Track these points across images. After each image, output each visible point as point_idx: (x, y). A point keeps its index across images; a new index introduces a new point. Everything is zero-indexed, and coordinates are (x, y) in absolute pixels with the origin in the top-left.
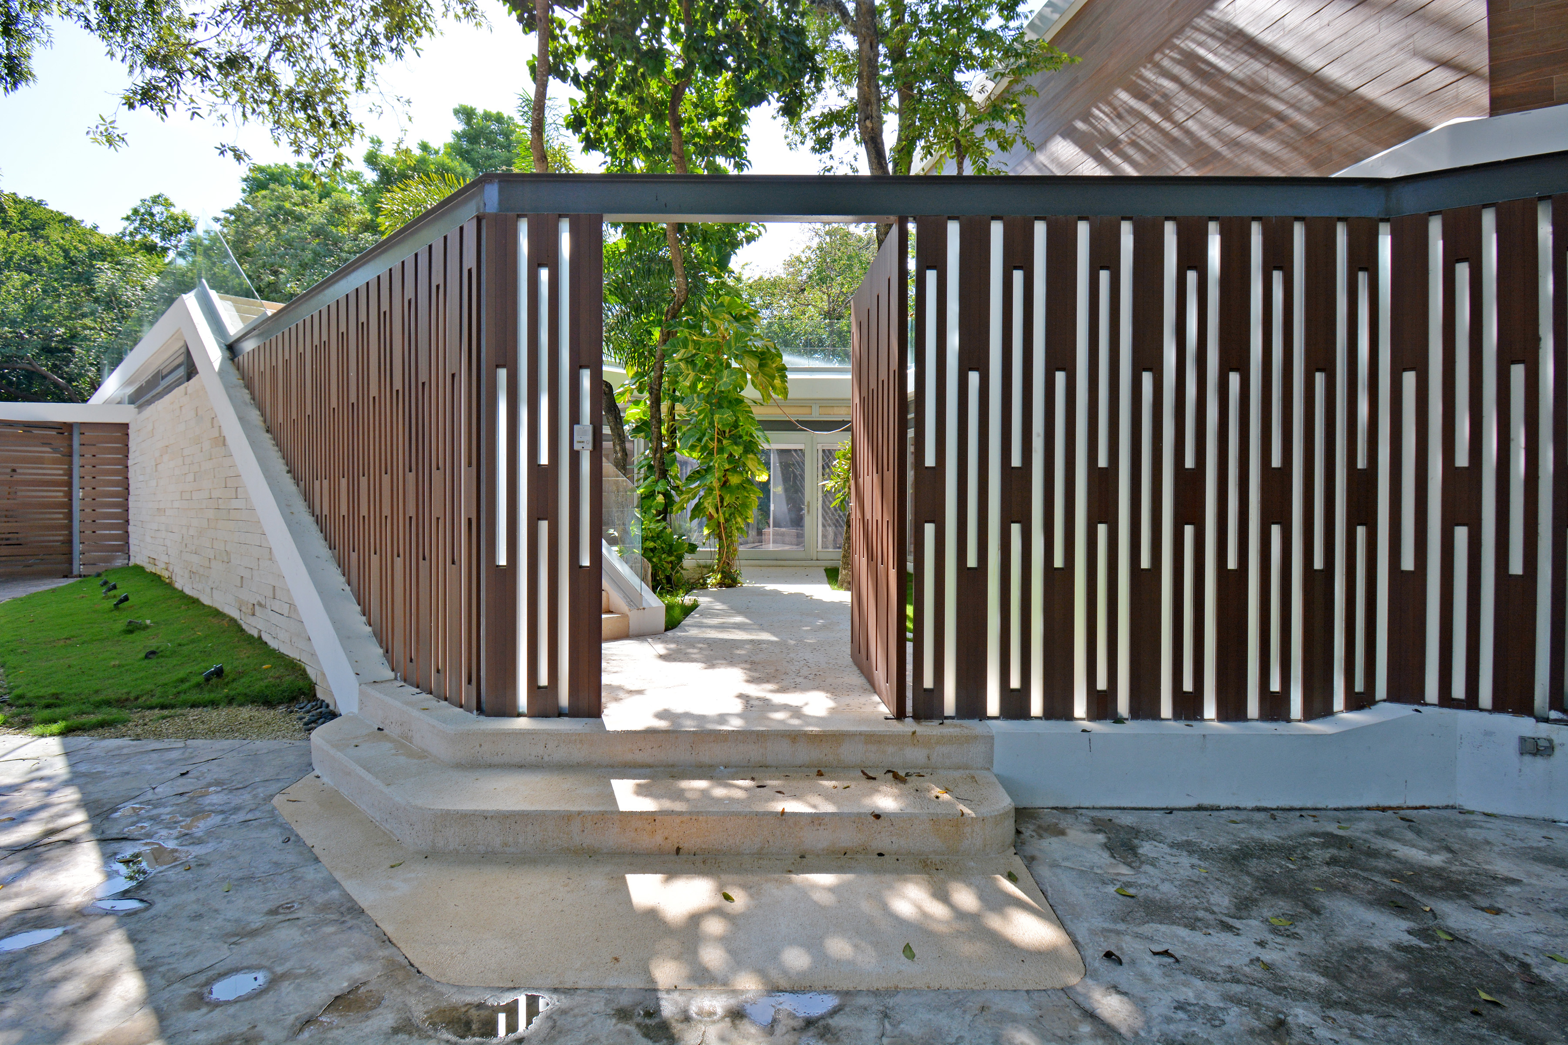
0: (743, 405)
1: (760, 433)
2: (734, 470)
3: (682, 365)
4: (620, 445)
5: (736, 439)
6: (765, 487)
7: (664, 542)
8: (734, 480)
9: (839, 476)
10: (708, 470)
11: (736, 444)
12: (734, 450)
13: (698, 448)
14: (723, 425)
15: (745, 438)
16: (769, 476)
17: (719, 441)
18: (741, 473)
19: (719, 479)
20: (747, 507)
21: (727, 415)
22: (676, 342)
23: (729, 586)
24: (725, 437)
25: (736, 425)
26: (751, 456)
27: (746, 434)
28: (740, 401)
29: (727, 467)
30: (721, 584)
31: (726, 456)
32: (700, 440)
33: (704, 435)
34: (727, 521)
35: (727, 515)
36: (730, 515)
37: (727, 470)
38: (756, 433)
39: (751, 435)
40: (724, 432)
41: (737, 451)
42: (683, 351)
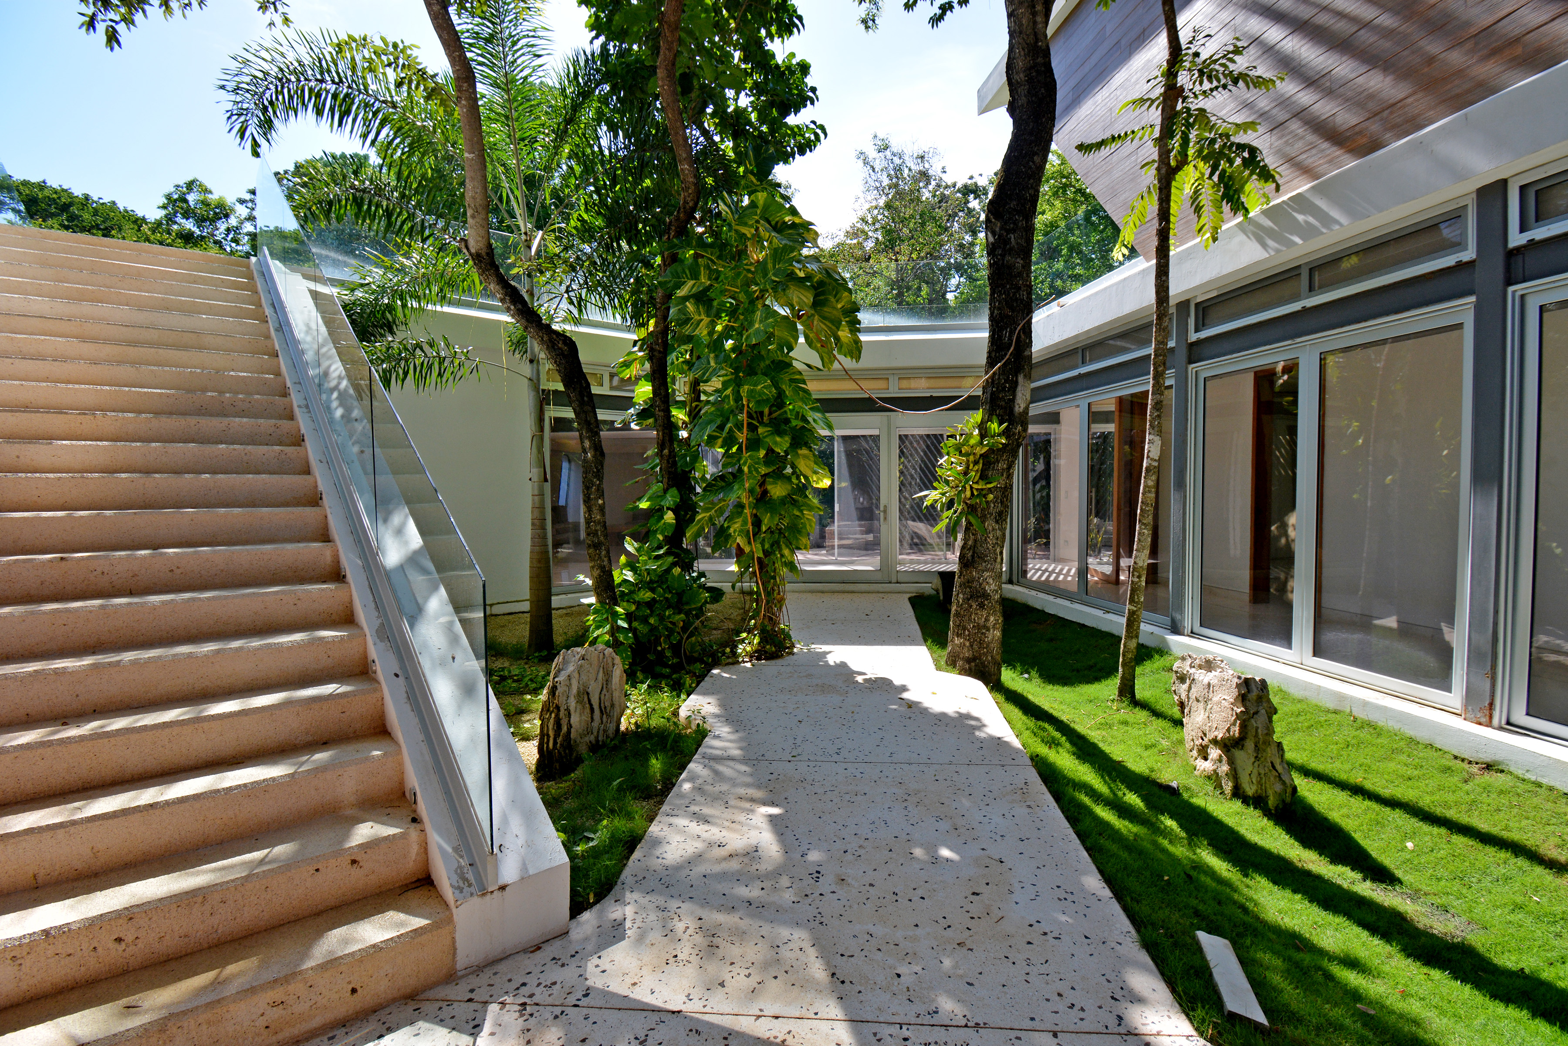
0: (790, 370)
1: (818, 415)
2: (778, 475)
3: (690, 306)
4: (589, 438)
5: (779, 425)
6: (827, 496)
7: (669, 589)
8: (777, 491)
9: (947, 482)
10: (737, 475)
11: (779, 433)
12: (776, 443)
13: (720, 441)
14: (758, 402)
15: (794, 423)
16: (833, 481)
17: (752, 428)
18: (788, 478)
19: (751, 491)
20: (799, 532)
21: (764, 386)
22: (679, 269)
23: (772, 656)
24: (761, 423)
25: (779, 402)
26: (804, 451)
27: (797, 418)
28: (785, 365)
29: (763, 470)
30: (759, 655)
31: (762, 453)
32: (721, 428)
33: (728, 420)
34: (766, 553)
35: (767, 546)
36: (772, 546)
37: (766, 475)
38: (811, 416)
39: (804, 419)
40: (762, 413)
41: (781, 445)
42: (692, 282)
